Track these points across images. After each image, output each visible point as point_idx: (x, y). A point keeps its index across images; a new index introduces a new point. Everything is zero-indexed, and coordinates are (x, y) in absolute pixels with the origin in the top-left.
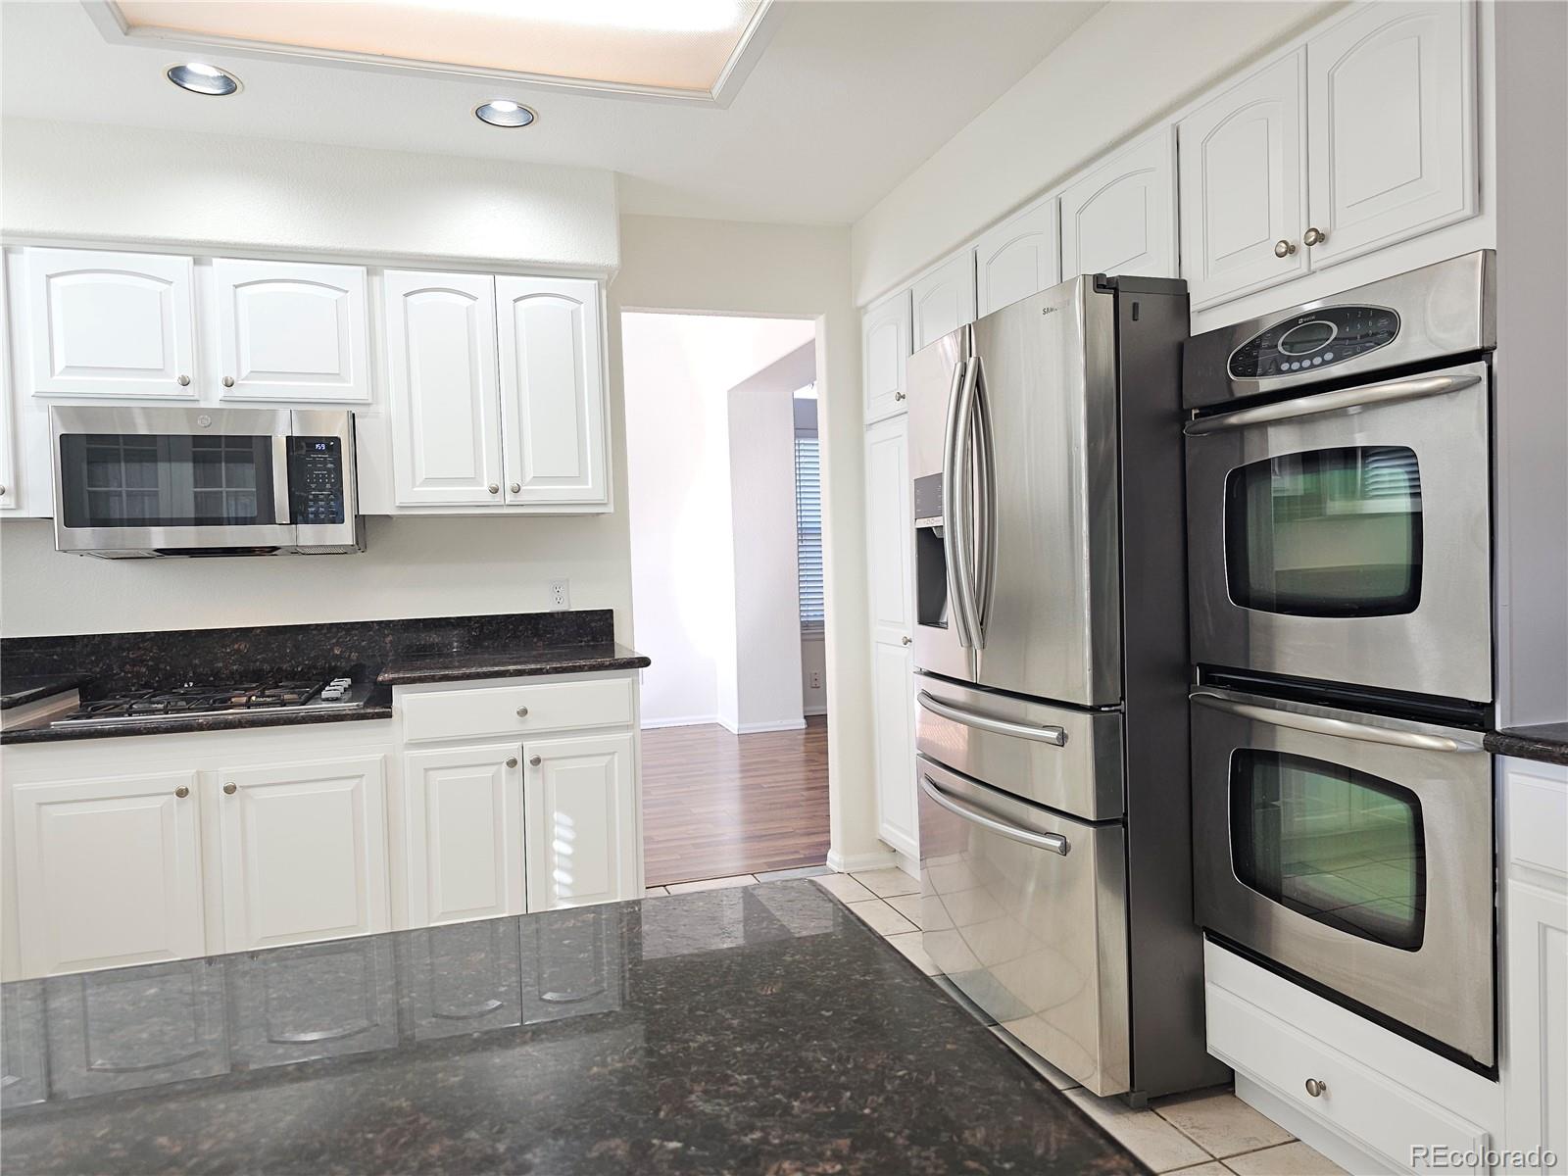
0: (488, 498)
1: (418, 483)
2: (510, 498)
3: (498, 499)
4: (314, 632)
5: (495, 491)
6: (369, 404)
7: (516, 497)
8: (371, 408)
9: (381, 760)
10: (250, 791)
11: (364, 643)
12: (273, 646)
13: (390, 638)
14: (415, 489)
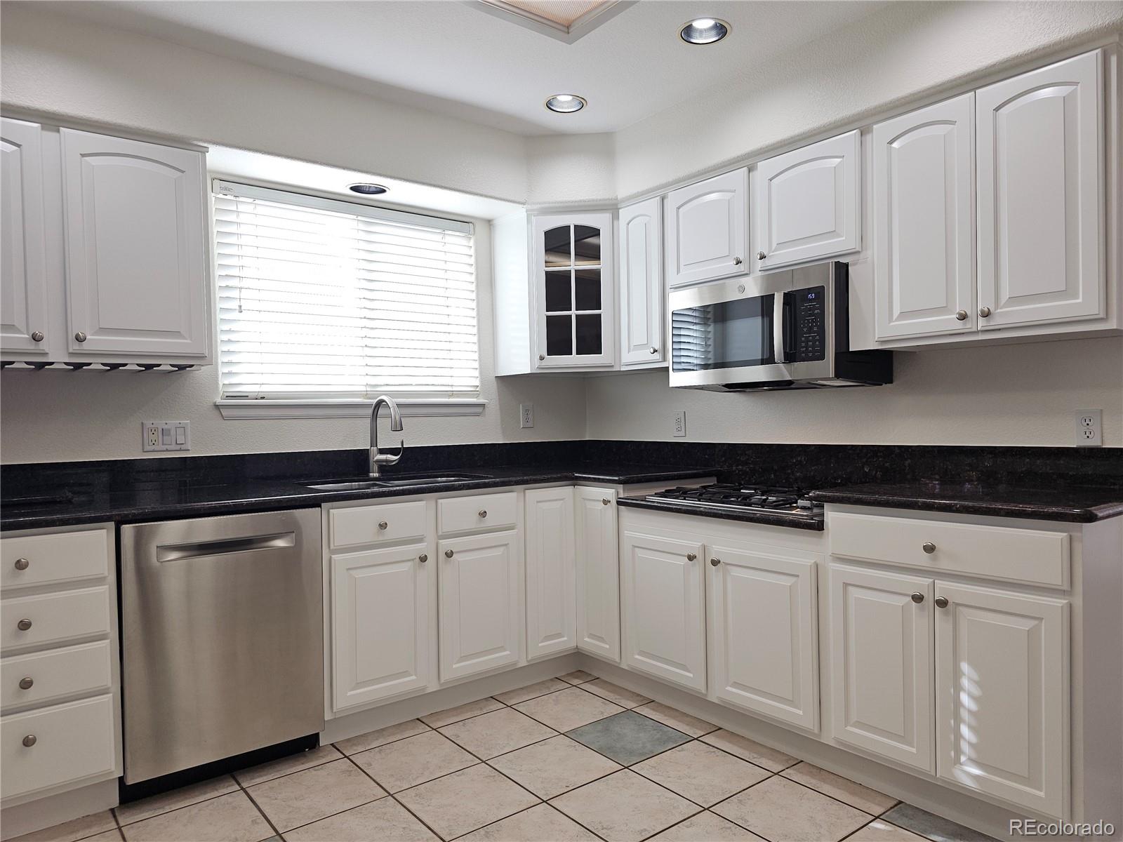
0: (959, 326)
1: (895, 318)
2: (982, 323)
3: (968, 326)
4: (850, 452)
5: (963, 317)
6: (858, 252)
7: (988, 321)
8: (862, 255)
9: (811, 566)
10: (729, 567)
11: (887, 465)
12: (822, 460)
13: (909, 461)
14: (892, 324)
